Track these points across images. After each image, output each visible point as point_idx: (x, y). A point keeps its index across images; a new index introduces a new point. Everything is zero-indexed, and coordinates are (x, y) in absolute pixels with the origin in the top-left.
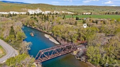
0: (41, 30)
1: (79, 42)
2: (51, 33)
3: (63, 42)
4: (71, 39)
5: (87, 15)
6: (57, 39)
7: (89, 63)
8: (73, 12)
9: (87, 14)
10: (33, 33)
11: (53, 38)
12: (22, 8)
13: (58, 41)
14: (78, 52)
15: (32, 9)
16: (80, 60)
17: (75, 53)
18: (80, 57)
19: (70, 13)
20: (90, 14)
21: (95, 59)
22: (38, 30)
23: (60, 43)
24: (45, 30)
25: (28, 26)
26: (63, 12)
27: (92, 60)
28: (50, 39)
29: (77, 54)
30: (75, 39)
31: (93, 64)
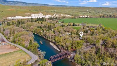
0: (47, 38)
1: (72, 50)
2: (54, 41)
3: (62, 50)
4: (67, 48)
5: (84, 18)
6: (59, 47)
7: (76, 63)
8: (71, 15)
9: (84, 16)
10: (41, 41)
11: (56, 46)
12: (26, 12)
13: (59, 49)
14: (71, 57)
15: (35, 13)
16: (71, 61)
17: (69, 57)
18: (71, 60)
19: (69, 15)
20: (86, 16)
21: (78, 61)
22: (45, 38)
23: (60, 50)
24: (50, 38)
25: (36, 34)
26: (62, 15)
27: (77, 62)
28: (54, 47)
29: (70, 58)
30: (69, 48)
31: (78, 64)
